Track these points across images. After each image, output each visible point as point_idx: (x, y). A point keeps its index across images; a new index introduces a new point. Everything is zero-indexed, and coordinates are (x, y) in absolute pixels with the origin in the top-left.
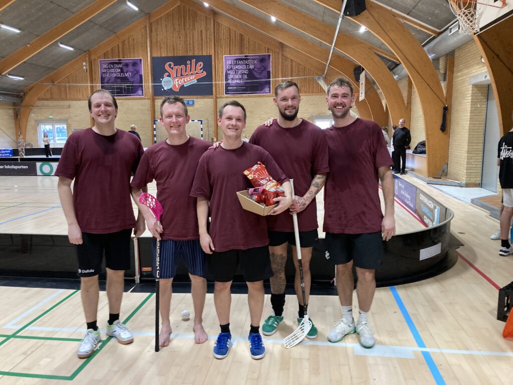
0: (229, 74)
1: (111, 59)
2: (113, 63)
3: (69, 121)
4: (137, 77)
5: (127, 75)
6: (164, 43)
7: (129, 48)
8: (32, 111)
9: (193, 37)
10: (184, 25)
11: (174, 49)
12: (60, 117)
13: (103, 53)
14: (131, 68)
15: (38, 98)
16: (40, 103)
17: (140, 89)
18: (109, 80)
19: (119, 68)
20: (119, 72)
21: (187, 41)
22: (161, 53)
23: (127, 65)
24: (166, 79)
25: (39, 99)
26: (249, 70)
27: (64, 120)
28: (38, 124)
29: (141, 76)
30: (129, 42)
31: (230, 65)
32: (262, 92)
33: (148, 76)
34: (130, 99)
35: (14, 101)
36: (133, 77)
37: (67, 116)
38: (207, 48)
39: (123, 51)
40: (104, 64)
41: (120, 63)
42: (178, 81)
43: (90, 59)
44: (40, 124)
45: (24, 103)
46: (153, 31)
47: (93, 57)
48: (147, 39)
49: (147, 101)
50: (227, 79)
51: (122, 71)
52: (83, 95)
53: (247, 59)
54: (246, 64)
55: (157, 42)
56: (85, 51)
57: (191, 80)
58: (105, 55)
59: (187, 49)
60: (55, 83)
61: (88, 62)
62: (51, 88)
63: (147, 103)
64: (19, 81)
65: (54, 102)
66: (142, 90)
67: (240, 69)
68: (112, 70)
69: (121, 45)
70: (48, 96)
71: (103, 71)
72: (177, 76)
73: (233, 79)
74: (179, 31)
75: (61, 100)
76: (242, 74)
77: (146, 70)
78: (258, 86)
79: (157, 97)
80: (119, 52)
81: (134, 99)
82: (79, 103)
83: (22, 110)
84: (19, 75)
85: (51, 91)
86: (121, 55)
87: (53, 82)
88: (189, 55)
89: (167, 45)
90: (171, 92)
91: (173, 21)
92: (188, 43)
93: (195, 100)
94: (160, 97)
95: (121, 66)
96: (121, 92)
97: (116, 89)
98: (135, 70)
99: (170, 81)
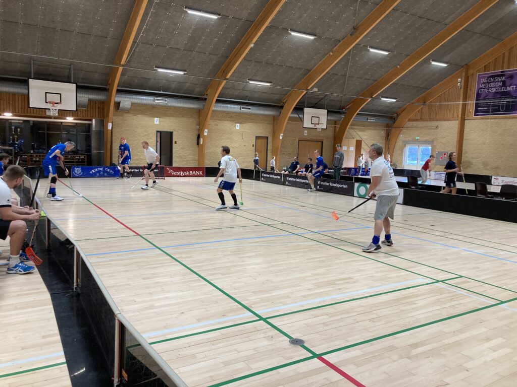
1: (492, 72)
2: (493, 76)
3: (435, 143)
5: (510, 89)
8: (402, 132)
12: (427, 138)
13: (483, 66)
14: (516, 80)
16: (409, 124)
18: (486, 96)
19: (501, 81)
20: (500, 86)
23: (511, 77)
25: (409, 120)
27: (429, 141)
28: (405, 145)
34: (509, 118)
35: (388, 122)
36: (516, 91)
37: (433, 137)
39: (509, 60)
40: (484, 78)
41: (503, 75)
43: (466, 74)
44: (407, 145)
45: (395, 125)
47: (471, 72)
51: (504, 84)
52: (453, 115)
56: (463, 66)
58: (486, 68)
60: (427, 103)
61: (463, 78)
62: (422, 109)
64: (392, 103)
65: (423, 122)
68: (492, 85)
69: (507, 54)
70: (418, 117)
71: (480, 86)
75: (430, 121)
80: (503, 63)
81: (514, 118)
82: (447, 123)
83: (393, 130)
84: (391, 97)
85: (422, 112)
86: (505, 65)
87: (425, 102)
95: (503, 79)
96: (497, 110)
97: (492, 106)
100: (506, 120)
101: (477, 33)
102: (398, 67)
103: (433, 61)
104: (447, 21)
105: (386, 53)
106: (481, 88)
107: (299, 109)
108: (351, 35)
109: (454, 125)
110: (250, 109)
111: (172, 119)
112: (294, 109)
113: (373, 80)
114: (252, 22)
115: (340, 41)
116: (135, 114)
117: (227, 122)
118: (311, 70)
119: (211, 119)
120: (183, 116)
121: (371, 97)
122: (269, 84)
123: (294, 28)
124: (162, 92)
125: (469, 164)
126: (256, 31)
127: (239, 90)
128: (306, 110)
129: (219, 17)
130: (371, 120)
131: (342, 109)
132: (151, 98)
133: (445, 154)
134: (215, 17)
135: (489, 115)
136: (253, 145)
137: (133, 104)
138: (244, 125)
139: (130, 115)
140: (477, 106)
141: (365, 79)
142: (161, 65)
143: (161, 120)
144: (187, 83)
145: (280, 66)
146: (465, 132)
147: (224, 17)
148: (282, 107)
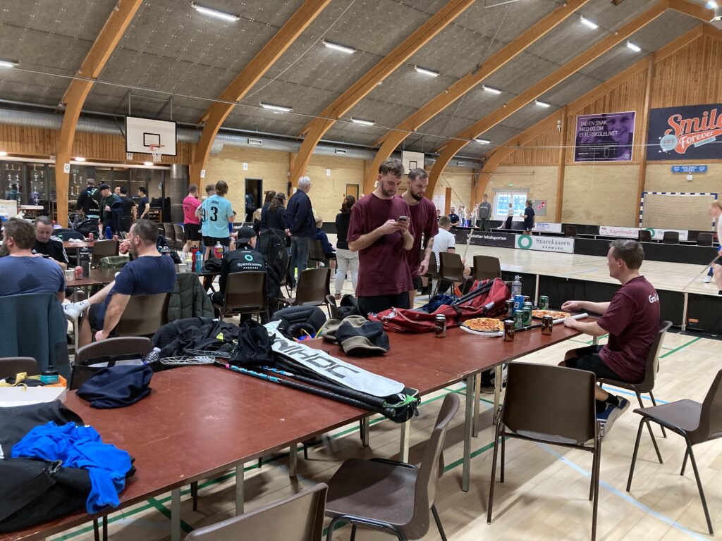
2: (594, 120)
3: (531, 190)
4: (626, 136)
5: (612, 134)
6: (671, 89)
7: (620, 100)
8: (491, 178)
10: (705, 64)
11: (685, 97)
12: (522, 185)
13: (583, 108)
14: (618, 125)
16: (500, 169)
17: (628, 151)
18: (587, 141)
19: (603, 125)
20: (601, 131)
21: (706, 84)
22: (664, 104)
23: (613, 121)
24: (667, 136)
25: (500, 165)
27: (525, 189)
28: (495, 192)
29: (631, 135)
30: (620, 92)
33: (641, 135)
34: (612, 164)
35: (474, 167)
36: (619, 136)
37: (530, 184)
39: (610, 104)
40: (583, 121)
41: (604, 119)
42: (685, 139)
43: (566, 116)
44: (497, 193)
45: (484, 170)
46: (657, 74)
47: (570, 113)
48: (646, 85)
49: (635, 166)
51: (606, 128)
52: (552, 160)
55: (660, 89)
56: (563, 107)
57: (706, 137)
58: (586, 110)
59: (705, 94)
60: (521, 146)
61: (563, 120)
62: (515, 151)
63: (635, 169)
64: (486, 145)
65: (517, 167)
66: (631, 153)
68: (593, 128)
69: (608, 97)
70: (511, 161)
71: (581, 129)
72: (684, 133)
74: (696, 72)
75: (525, 166)
77: (639, 127)
79: (651, 162)
80: (604, 106)
82: (545, 168)
83: (481, 176)
84: (489, 138)
85: (515, 156)
86: (607, 108)
87: (519, 145)
88: (707, 103)
89: (675, 92)
90: (672, 155)
91: (689, 59)
92: (709, 88)
93: (709, 165)
94: (655, 162)
95: (605, 123)
96: (600, 156)
97: (595, 152)
98: (623, 126)
99: (673, 140)
101: (585, 75)
102: (505, 106)
103: (539, 102)
104: (562, 62)
105: (498, 92)
106: (582, 132)
107: (398, 153)
108: (473, 73)
109: (555, 170)
110: (345, 151)
111: (262, 164)
112: (392, 153)
113: (475, 120)
115: (459, 79)
116: (223, 159)
117: (317, 167)
120: (273, 161)
121: (472, 139)
122: (371, 124)
123: (421, 65)
124: (257, 132)
125: (571, 214)
129: (355, 52)
130: (461, 164)
131: (434, 152)
132: (244, 139)
133: (543, 203)
134: (350, 52)
135: (592, 160)
137: (225, 146)
138: (335, 171)
139: (217, 159)
140: (578, 151)
141: (468, 119)
142: (268, 101)
143: (251, 165)
145: (390, 103)
146: (566, 179)
147: (358, 52)
148: (377, 150)
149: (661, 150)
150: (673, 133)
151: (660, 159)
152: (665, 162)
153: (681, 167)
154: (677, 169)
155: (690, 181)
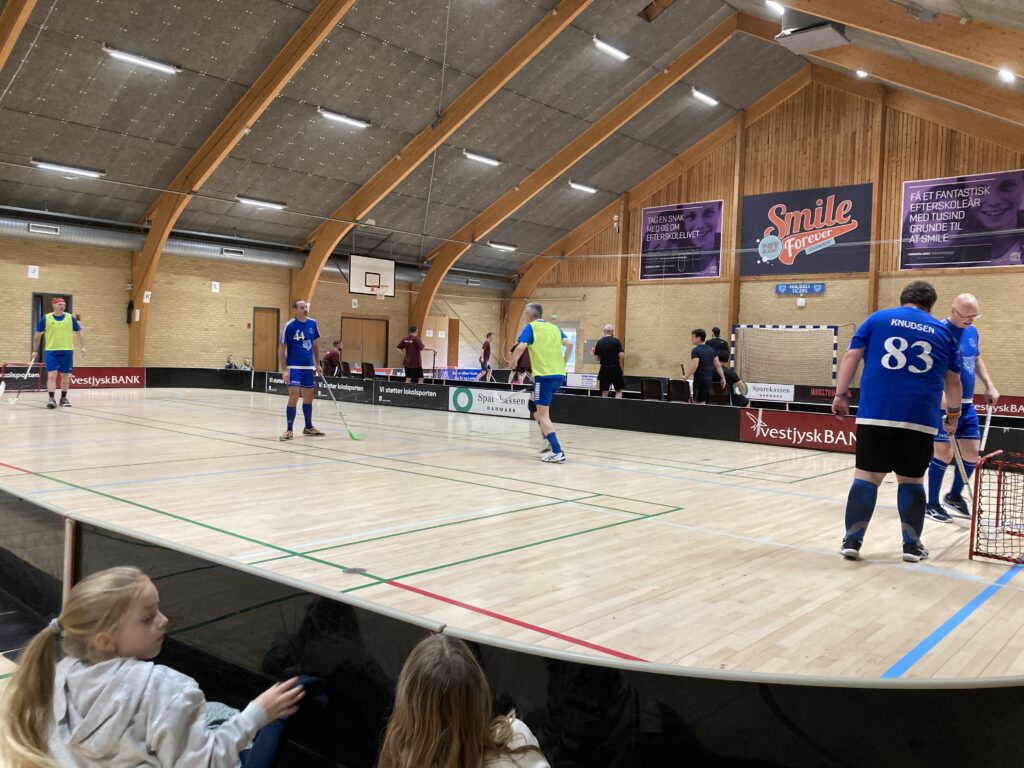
0: (914, 223)
1: (663, 206)
2: (666, 214)
3: (581, 324)
4: (711, 238)
5: (691, 235)
6: (769, 166)
7: (701, 182)
9: (834, 148)
10: (816, 126)
11: (790, 177)
12: (569, 316)
13: (650, 196)
14: (699, 221)
15: (538, 284)
16: (539, 292)
17: (715, 260)
18: (658, 246)
19: (678, 222)
20: (677, 231)
21: (819, 157)
22: (761, 188)
23: (692, 215)
24: (768, 239)
25: (540, 285)
26: (968, 210)
27: (572, 323)
29: (718, 236)
30: (700, 170)
31: (918, 201)
32: (1000, 260)
33: (730, 236)
34: (691, 283)
35: (503, 289)
36: (701, 238)
37: (578, 314)
38: (864, 168)
39: (688, 188)
40: (652, 215)
41: (680, 213)
42: (793, 243)
43: (626, 209)
45: (515, 294)
46: (750, 144)
47: (632, 205)
48: (735, 161)
49: (723, 285)
50: (906, 233)
51: (683, 228)
52: (609, 277)
53: (963, 187)
54: (960, 199)
55: (755, 165)
56: (620, 195)
57: (822, 239)
58: (655, 199)
59: (818, 175)
60: (566, 256)
61: (622, 214)
62: (559, 265)
63: (724, 290)
64: (510, 253)
65: (562, 289)
66: (718, 265)
67: (943, 211)
68: (665, 227)
69: (685, 178)
70: (554, 280)
71: (648, 229)
72: (791, 233)
73: (921, 234)
74: (805, 139)
75: (572, 286)
76: (949, 221)
77: (728, 224)
78: (989, 247)
79: (747, 278)
80: (680, 193)
81: (699, 283)
82: (600, 290)
83: (513, 303)
84: (508, 242)
85: (559, 271)
86: (683, 196)
87: (563, 254)
88: (821, 186)
89: (776, 169)
90: (776, 268)
91: (793, 119)
92: (822, 162)
93: (828, 283)
94: (752, 278)
95: (681, 218)
96: (673, 269)
97: (666, 264)
98: (707, 224)
99: (776, 244)
100: (687, 286)
101: (638, 141)
102: (517, 189)
103: (573, 182)
104: (590, 117)
105: (495, 163)
106: (649, 233)
107: (340, 257)
108: (433, 126)
109: (611, 293)
110: (241, 253)
111: (71, 270)
112: (330, 258)
113: (474, 211)
114: (247, 87)
115: (413, 136)
118: (361, 186)
119: (158, 271)
121: (473, 241)
122: (279, 208)
123: (328, 104)
124: (46, 212)
125: (637, 361)
126: (253, 105)
127: (218, 215)
128: (354, 259)
129: (180, 71)
130: (475, 283)
132: (22, 224)
134: (170, 71)
135: (662, 277)
136: (249, 326)
138: (229, 285)
140: (645, 262)
141: (461, 208)
143: (45, 270)
144: (105, 196)
145: (301, 173)
146: (628, 306)
147: (189, 73)
148: (307, 252)
149: (761, 259)
150: (775, 233)
151: (759, 274)
152: (766, 277)
153: (788, 285)
154: (782, 290)
155: (801, 308)
